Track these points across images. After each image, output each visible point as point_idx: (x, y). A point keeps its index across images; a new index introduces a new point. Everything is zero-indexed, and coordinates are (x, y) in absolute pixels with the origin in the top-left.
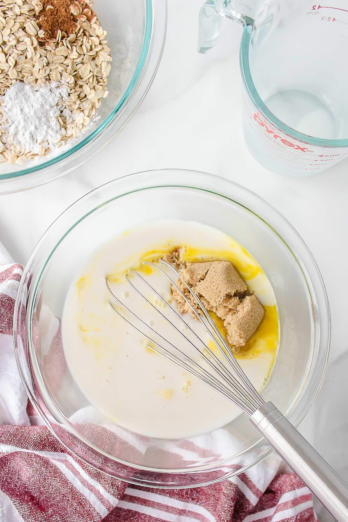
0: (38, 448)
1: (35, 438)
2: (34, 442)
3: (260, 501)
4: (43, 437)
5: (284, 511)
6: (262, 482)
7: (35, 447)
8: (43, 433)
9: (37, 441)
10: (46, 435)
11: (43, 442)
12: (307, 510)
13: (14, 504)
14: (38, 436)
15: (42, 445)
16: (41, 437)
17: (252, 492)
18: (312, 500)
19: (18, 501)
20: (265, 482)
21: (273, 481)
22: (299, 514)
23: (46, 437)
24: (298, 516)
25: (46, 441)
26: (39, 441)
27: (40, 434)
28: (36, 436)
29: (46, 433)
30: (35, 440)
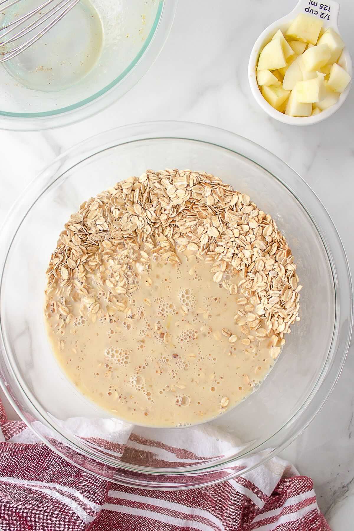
0: (6, 474)
1: (3, 465)
2: (2, 469)
3: (267, 504)
4: (11, 464)
5: (290, 514)
6: (268, 488)
7: (3, 473)
8: (11, 460)
9: (5, 467)
10: (14, 462)
11: (11, 469)
12: (312, 512)
13: (3, 530)
14: (6, 462)
15: (11, 471)
16: (10, 464)
17: (259, 498)
18: (316, 503)
19: (6, 525)
20: (270, 487)
21: (278, 485)
22: (304, 517)
23: (14, 464)
24: (302, 519)
25: (14, 467)
26: (7, 468)
27: (8, 461)
28: (4, 463)
29: (14, 460)
30: (3, 467)
